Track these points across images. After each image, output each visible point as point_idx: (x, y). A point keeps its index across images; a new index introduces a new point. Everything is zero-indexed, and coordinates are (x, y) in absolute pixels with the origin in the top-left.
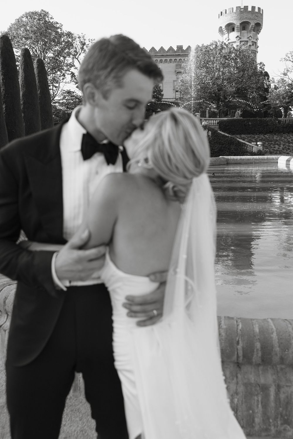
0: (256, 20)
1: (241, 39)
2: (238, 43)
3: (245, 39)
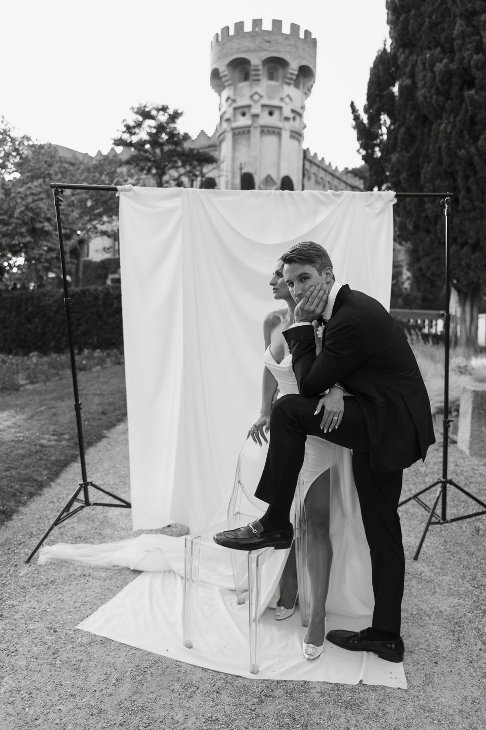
0: (264, 50)
1: (265, 101)
2: (256, 110)
3: (276, 102)
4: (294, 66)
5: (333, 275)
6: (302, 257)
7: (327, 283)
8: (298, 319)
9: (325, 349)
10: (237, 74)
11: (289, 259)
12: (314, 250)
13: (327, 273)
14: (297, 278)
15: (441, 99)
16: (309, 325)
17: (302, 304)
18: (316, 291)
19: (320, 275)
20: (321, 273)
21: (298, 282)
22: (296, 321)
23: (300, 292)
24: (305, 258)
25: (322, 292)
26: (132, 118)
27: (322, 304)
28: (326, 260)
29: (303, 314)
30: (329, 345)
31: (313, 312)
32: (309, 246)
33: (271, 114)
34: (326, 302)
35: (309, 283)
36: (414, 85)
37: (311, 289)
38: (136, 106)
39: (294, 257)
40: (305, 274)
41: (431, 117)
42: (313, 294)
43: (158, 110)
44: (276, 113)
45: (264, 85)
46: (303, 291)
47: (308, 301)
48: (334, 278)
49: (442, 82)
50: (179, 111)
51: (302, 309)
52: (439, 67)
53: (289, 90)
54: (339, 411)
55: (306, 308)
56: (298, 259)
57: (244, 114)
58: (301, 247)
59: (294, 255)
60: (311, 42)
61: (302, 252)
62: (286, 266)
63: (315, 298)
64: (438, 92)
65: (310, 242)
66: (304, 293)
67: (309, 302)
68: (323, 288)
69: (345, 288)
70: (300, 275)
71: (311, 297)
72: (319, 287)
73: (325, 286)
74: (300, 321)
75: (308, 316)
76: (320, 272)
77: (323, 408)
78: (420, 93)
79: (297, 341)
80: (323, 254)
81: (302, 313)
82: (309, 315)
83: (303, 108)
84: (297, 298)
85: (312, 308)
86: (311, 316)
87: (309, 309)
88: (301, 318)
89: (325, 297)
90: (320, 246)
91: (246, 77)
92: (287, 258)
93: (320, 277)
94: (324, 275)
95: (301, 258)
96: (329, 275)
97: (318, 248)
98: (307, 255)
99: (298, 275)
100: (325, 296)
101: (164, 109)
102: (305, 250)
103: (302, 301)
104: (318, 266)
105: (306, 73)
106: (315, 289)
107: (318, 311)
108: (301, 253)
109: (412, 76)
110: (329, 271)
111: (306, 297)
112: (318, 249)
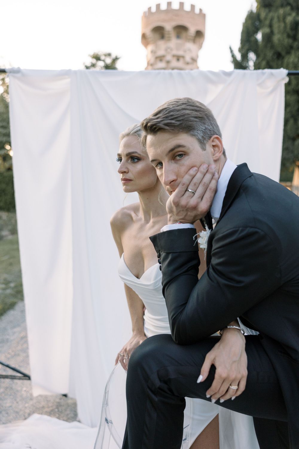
1: (175, 52)
2: (169, 58)
3: (180, 53)
4: (192, 31)
5: (224, 149)
6: (173, 121)
7: (216, 161)
8: (172, 219)
9: (211, 270)
10: (157, 36)
11: (152, 126)
12: (193, 110)
13: (214, 146)
14: (167, 155)
15: (290, 41)
16: (189, 229)
17: (176, 196)
18: (199, 176)
19: (204, 149)
20: (205, 144)
21: (168, 162)
22: (170, 220)
23: (172, 177)
24: (178, 123)
25: (208, 176)
26: (89, 61)
27: (208, 195)
28: (211, 125)
29: (179, 212)
30: (218, 264)
31: (195, 208)
32: (183, 104)
33: (178, 60)
34: (216, 191)
35: (187, 161)
36: (272, 33)
37: (192, 172)
38: (92, 53)
39: (159, 122)
40: (179, 146)
41: (283, 53)
42: (195, 180)
43: (105, 55)
44: (181, 60)
45: (174, 42)
46: (177, 176)
47: (187, 190)
48: (224, 153)
49: (292, 29)
50: (118, 57)
51: (177, 204)
52: (289, 19)
53: (190, 45)
54: (239, 376)
55: (183, 202)
56: (166, 125)
57: (161, 60)
58: (171, 106)
59: (159, 120)
60: (202, 16)
61: (171, 113)
62: (150, 138)
63: (197, 185)
64: (289, 36)
65: (185, 99)
66: (179, 180)
67: (187, 192)
68: (210, 170)
69: (242, 169)
70: (172, 150)
71: (192, 184)
72: (203, 168)
73: (213, 166)
74: (175, 221)
75: (187, 214)
76: (202, 143)
77: (213, 368)
78: (276, 38)
79: (169, 253)
80: (206, 115)
81: (177, 209)
82: (189, 213)
83: (197, 56)
84: (168, 187)
85: (193, 201)
86: (192, 214)
87: (188, 203)
88: (177, 218)
89: (213, 185)
90: (201, 104)
91: (162, 37)
92: (149, 124)
93: (204, 152)
94: (209, 148)
95: (171, 123)
96: (217, 149)
97: (198, 107)
98: (181, 118)
99: (168, 149)
100: (214, 182)
101: (109, 55)
102: (178, 111)
103: (176, 191)
104: (200, 134)
105: (199, 34)
106: (198, 171)
107: (203, 206)
108: (172, 116)
109: (271, 26)
110: (217, 142)
111: (184, 184)
112: (198, 109)
